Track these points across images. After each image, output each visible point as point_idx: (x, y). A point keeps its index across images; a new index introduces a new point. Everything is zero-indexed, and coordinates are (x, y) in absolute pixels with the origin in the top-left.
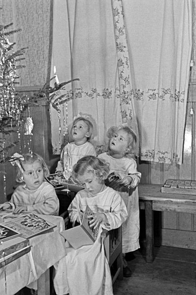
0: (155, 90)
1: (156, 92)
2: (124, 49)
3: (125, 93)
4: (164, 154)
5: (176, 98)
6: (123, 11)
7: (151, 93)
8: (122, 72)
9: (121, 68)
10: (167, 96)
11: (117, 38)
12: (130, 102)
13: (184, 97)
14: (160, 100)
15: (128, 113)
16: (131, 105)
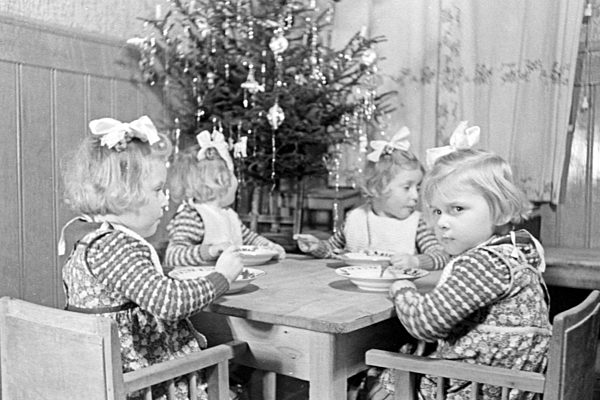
0: (513, 65)
1: (515, 68)
3: (448, 70)
5: (555, 76)
7: (507, 70)
10: (536, 73)
12: (456, 89)
13: (570, 75)
14: (522, 81)
15: (449, 109)
16: (457, 94)
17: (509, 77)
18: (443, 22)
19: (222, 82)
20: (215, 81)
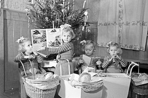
0: (134, 22)
1: (135, 22)
2: (122, 7)
3: (120, 23)
4: (136, 46)
8: (120, 15)
10: (139, 23)
12: (122, 27)
14: (136, 25)
15: (120, 31)
16: (122, 28)
17: (133, 24)
18: (119, 13)
19: (50, 20)
20: (48, 19)
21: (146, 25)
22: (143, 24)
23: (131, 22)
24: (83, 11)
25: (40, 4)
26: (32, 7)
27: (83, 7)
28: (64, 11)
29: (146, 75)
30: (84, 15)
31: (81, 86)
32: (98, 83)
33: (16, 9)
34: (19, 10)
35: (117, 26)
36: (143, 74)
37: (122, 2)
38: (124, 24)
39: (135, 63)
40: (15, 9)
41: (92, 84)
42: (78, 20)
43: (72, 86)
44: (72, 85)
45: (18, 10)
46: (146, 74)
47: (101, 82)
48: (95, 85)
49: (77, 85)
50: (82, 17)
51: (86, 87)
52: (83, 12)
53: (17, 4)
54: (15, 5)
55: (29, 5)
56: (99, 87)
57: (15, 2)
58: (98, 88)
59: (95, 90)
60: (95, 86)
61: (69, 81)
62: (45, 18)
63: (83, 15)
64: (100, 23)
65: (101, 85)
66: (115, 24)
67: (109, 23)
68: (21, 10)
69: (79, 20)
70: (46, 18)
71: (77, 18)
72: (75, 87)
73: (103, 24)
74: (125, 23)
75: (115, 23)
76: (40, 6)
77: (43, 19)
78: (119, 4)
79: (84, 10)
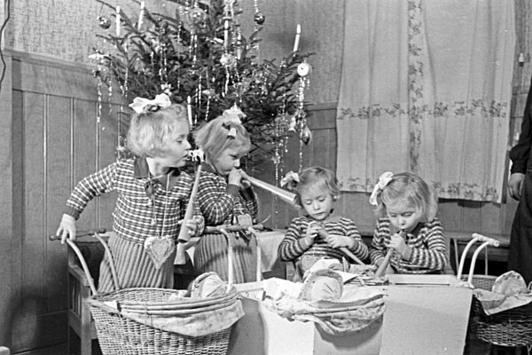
0: (463, 103)
1: (464, 105)
2: (419, 52)
3: (414, 108)
4: (472, 187)
5: (494, 111)
6: (420, 5)
7: (458, 106)
8: (414, 82)
9: (412, 77)
10: (479, 109)
11: (410, 37)
12: (420, 120)
13: (507, 110)
14: (469, 115)
15: (416, 136)
16: (421, 125)
17: (460, 111)
18: (410, 73)
19: (177, 92)
20: (171, 91)
21: (502, 112)
22: (491, 112)
23: (453, 102)
24: (292, 64)
25: (143, 38)
26: (116, 46)
27: (295, 49)
28: (229, 61)
29: (518, 277)
30: (297, 77)
31: (312, 313)
32: (371, 303)
33: (54, 56)
34: (64, 57)
35: (405, 117)
36: (510, 275)
37: (421, 35)
38: (427, 113)
39: (485, 238)
40: (50, 55)
41: (350, 308)
42: (274, 93)
43: (281, 315)
44: (281, 312)
45: (62, 58)
46: (517, 274)
47: (378, 301)
48: (361, 312)
49: (301, 313)
50: (290, 82)
51: (330, 317)
52: (295, 65)
53: (57, 38)
54: (50, 40)
55: (106, 38)
56: (373, 317)
57: (51, 31)
58: (368, 321)
59: (359, 328)
60: (360, 314)
61: (266, 299)
62: (159, 86)
63: (292, 77)
64: (345, 108)
65: (378, 311)
66: (397, 112)
67: (375, 108)
68: (73, 60)
69: (279, 94)
70: (163, 87)
71: (273, 85)
72: (293, 317)
73: (357, 113)
74: (433, 107)
75: (397, 107)
76: (140, 46)
77: (154, 89)
78: (409, 45)
79: (297, 59)
